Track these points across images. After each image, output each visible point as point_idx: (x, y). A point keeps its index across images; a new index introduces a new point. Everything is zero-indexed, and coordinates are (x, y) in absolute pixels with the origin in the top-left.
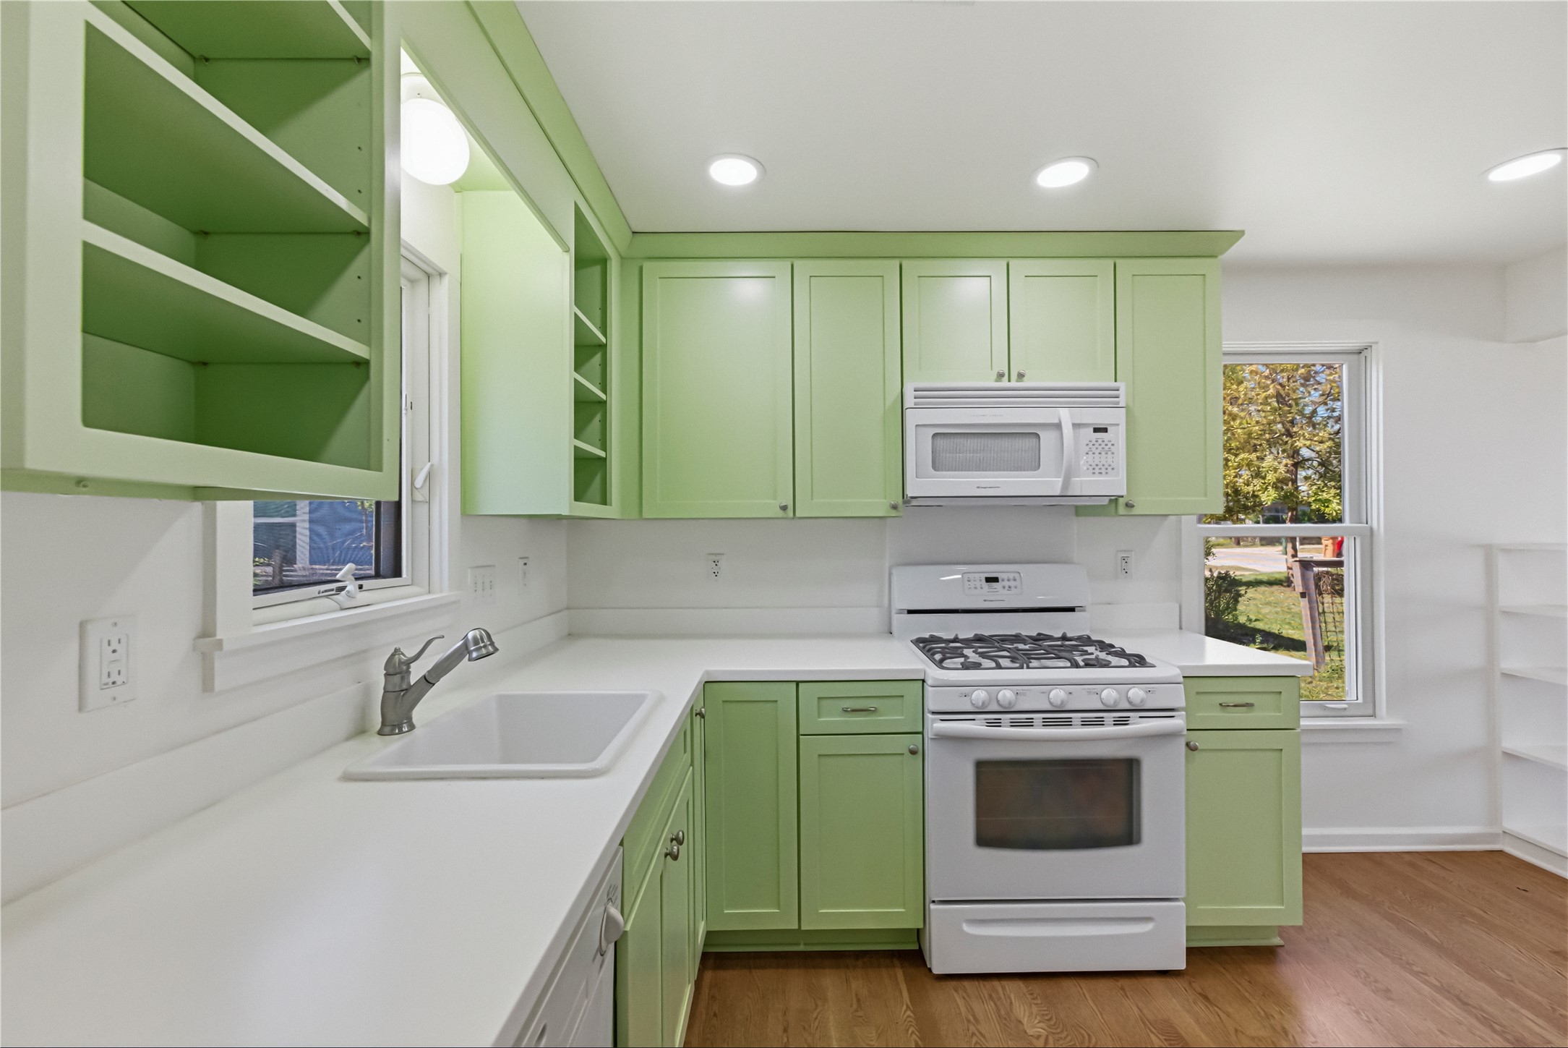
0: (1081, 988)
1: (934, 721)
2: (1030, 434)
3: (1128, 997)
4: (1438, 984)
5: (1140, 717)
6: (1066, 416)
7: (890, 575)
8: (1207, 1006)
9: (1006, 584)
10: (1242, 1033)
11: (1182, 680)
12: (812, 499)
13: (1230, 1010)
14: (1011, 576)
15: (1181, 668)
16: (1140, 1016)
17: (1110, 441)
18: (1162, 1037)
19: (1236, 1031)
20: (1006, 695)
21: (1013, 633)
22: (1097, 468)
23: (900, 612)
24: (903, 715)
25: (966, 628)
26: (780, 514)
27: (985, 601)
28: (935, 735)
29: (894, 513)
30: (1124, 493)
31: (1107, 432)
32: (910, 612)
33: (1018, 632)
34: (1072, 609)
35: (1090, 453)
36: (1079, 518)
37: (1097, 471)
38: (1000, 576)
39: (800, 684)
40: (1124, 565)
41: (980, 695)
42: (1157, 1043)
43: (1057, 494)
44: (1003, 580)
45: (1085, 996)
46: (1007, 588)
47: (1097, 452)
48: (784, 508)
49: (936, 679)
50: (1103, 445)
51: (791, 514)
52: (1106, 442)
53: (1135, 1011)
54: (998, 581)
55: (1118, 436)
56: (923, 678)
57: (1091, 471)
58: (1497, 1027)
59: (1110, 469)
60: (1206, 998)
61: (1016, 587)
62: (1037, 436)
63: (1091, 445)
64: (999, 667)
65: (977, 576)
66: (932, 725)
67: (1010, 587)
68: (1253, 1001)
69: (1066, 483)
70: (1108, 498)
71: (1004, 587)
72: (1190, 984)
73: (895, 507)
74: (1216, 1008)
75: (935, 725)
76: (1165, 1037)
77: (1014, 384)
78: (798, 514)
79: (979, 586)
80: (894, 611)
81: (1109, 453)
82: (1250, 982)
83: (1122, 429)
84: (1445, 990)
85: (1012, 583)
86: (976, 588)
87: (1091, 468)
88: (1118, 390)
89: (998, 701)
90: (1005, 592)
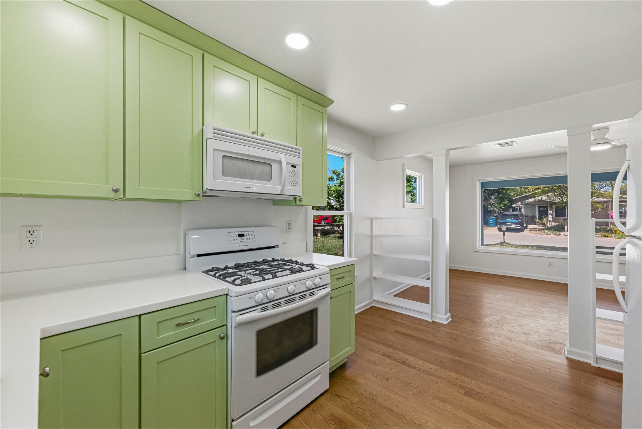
0: (299, 420)
1: (236, 316)
2: (267, 163)
3: (316, 413)
4: (382, 354)
5: (318, 290)
6: (283, 157)
7: (185, 235)
8: (339, 399)
9: (248, 237)
10: (353, 403)
11: (329, 271)
12: (140, 186)
13: (346, 396)
14: (250, 233)
15: (328, 267)
16: (323, 418)
17: (297, 172)
18: (333, 423)
19: (351, 403)
20: (271, 293)
21: (253, 261)
22: (292, 183)
23: (193, 256)
24: (215, 318)
25: (231, 261)
26: (113, 195)
27: (239, 246)
28: (237, 324)
29: (197, 199)
30: (301, 195)
31: (295, 168)
32: (199, 256)
33: (254, 260)
34: (273, 247)
35: (290, 176)
36: (275, 206)
37: (292, 184)
38: (245, 233)
39: (142, 317)
40: (289, 227)
41: (259, 297)
42: (333, 427)
43: (278, 194)
44: (246, 235)
45: (302, 423)
46: (248, 239)
47: (293, 176)
48: (116, 191)
49: (236, 292)
50: (295, 174)
51: (122, 196)
52: (296, 172)
53: (321, 418)
54: (244, 236)
55: (299, 169)
56: (227, 293)
57: (290, 184)
58: (398, 360)
59: (296, 184)
60: (338, 396)
61: (252, 239)
62: (270, 165)
63: (290, 173)
64: (264, 279)
65: (235, 234)
66: (235, 319)
67: (250, 239)
68: (349, 387)
69: (282, 189)
70: (293, 197)
71: (247, 239)
72: (331, 392)
73: (199, 195)
74: (342, 398)
75: (237, 318)
76: (334, 423)
77: (259, 137)
78: (127, 196)
79: (236, 239)
80: (188, 256)
81: (297, 177)
82: (346, 381)
83: (301, 167)
84: (384, 355)
85: (251, 237)
86: (234, 240)
87: (290, 183)
88: (300, 150)
89: (267, 297)
90: (248, 241)
